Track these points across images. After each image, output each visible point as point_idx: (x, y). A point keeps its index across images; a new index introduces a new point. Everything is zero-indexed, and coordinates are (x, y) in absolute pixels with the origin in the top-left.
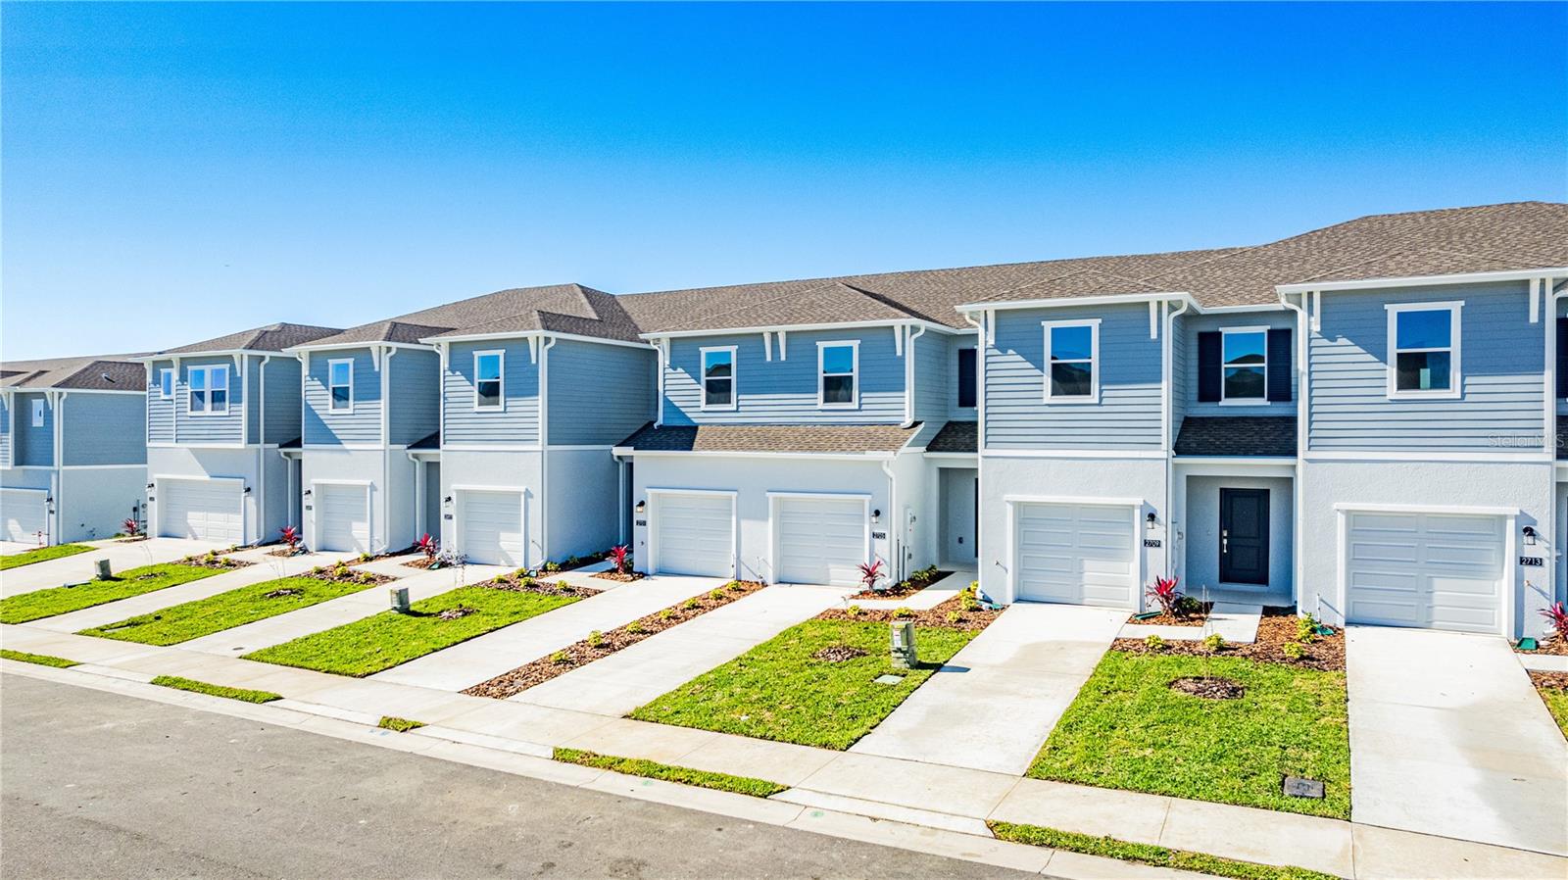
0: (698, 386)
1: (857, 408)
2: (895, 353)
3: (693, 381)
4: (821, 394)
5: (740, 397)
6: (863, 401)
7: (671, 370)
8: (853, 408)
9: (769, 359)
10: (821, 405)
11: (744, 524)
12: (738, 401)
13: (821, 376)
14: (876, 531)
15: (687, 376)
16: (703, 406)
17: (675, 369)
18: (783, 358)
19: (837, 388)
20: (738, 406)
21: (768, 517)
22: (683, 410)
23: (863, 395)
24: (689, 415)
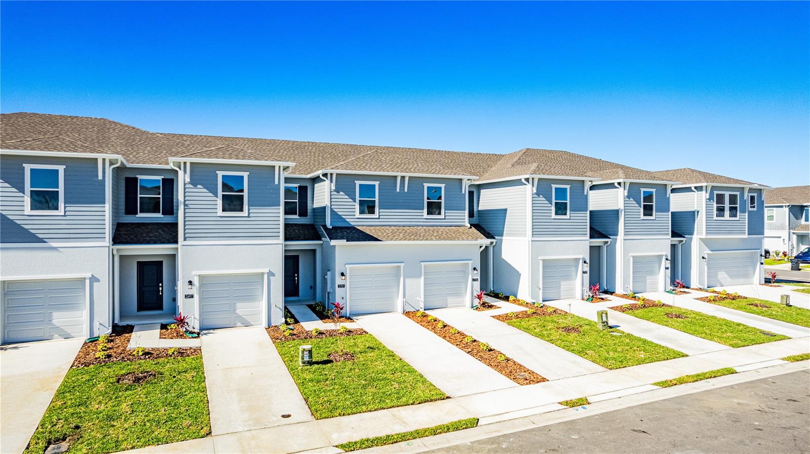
0: (354, 203)
1: (443, 218)
2: (462, 192)
3: (351, 200)
4: (425, 210)
5: (380, 211)
6: (446, 214)
7: (335, 193)
8: (441, 218)
9: (398, 190)
10: (425, 215)
11: (407, 281)
12: (379, 212)
13: (426, 201)
14: (474, 278)
15: (346, 197)
16: (357, 215)
17: (338, 192)
18: (406, 191)
19: (434, 208)
20: (379, 216)
21: (421, 275)
22: (344, 217)
23: (446, 212)
24: (348, 220)
